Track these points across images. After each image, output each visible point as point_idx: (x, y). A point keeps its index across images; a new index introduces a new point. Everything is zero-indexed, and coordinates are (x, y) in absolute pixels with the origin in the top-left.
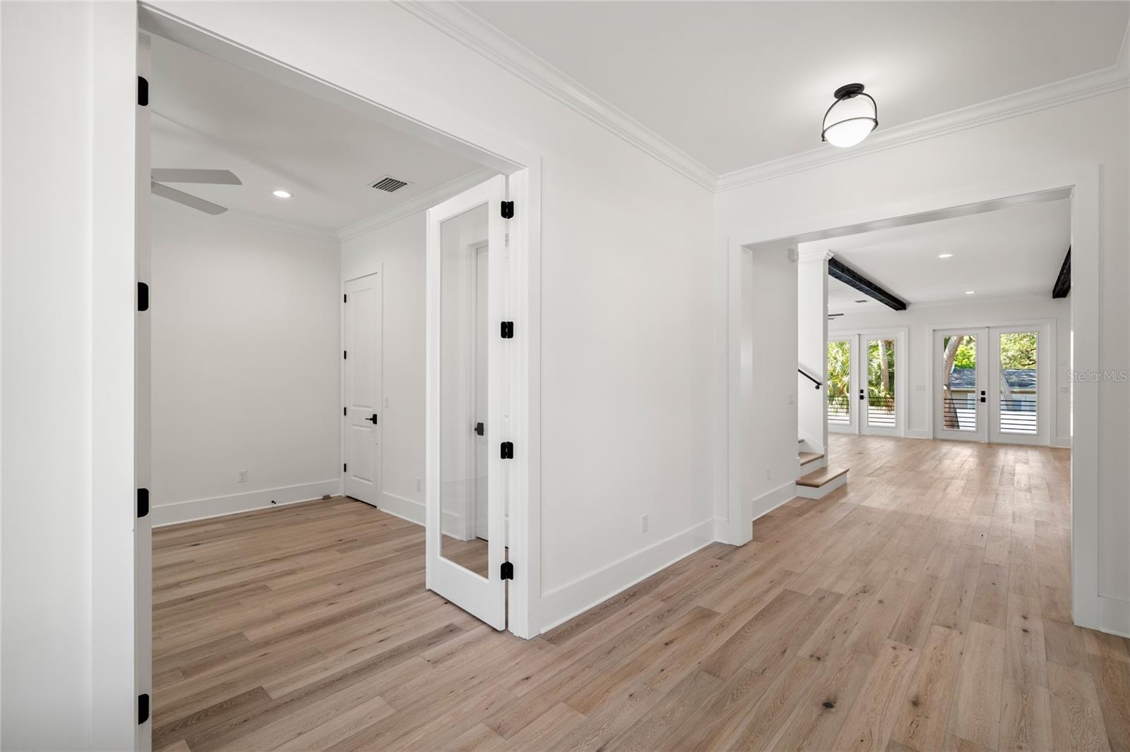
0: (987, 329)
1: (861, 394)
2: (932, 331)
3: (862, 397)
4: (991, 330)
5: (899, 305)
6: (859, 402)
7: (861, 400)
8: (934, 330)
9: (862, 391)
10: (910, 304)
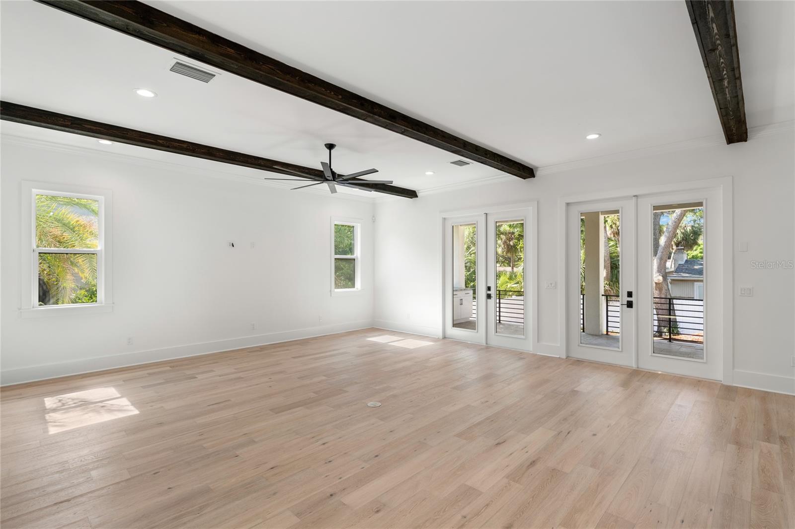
0: (634, 199)
1: (489, 292)
2: (564, 205)
3: (489, 296)
4: (639, 200)
5: (524, 171)
6: (487, 301)
7: (488, 300)
8: (568, 204)
9: (489, 289)
10: (537, 168)
